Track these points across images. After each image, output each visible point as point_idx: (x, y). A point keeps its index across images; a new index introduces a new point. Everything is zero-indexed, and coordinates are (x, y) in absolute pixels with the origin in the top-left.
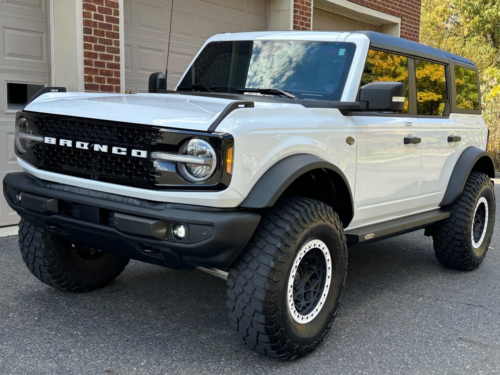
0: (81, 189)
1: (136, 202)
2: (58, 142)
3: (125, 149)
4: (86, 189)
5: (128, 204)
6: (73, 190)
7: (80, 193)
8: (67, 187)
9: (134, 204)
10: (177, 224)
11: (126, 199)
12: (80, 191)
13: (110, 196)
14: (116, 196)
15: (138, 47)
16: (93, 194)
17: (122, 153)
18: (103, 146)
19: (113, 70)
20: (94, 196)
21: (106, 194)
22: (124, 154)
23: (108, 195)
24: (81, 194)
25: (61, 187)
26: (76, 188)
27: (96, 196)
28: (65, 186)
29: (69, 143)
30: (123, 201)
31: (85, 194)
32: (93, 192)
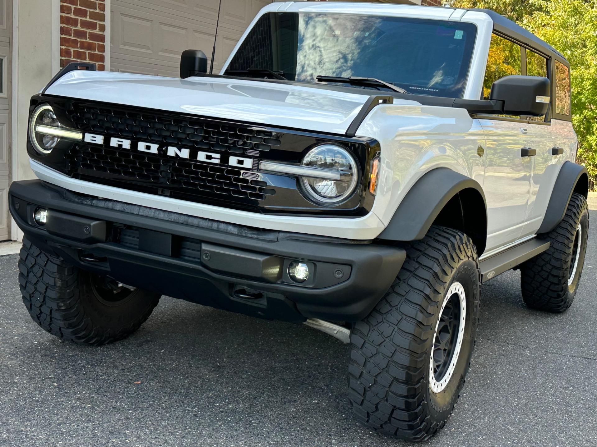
0: (143, 208)
1: (230, 228)
2: (107, 141)
3: (218, 156)
4: (151, 208)
5: (218, 231)
6: (128, 209)
7: (140, 214)
8: (119, 204)
9: (228, 231)
10: (295, 261)
11: (215, 225)
12: (141, 211)
13: (190, 220)
14: (199, 220)
15: (121, 14)
16: (161, 215)
17: (213, 161)
18: (183, 150)
19: (97, 43)
20: (165, 219)
21: (183, 217)
22: (218, 161)
23: (186, 218)
24: (142, 216)
25: (110, 205)
26: (133, 207)
27: (168, 219)
28: (115, 203)
29: (126, 144)
30: (212, 227)
31: (149, 215)
32: (162, 213)
